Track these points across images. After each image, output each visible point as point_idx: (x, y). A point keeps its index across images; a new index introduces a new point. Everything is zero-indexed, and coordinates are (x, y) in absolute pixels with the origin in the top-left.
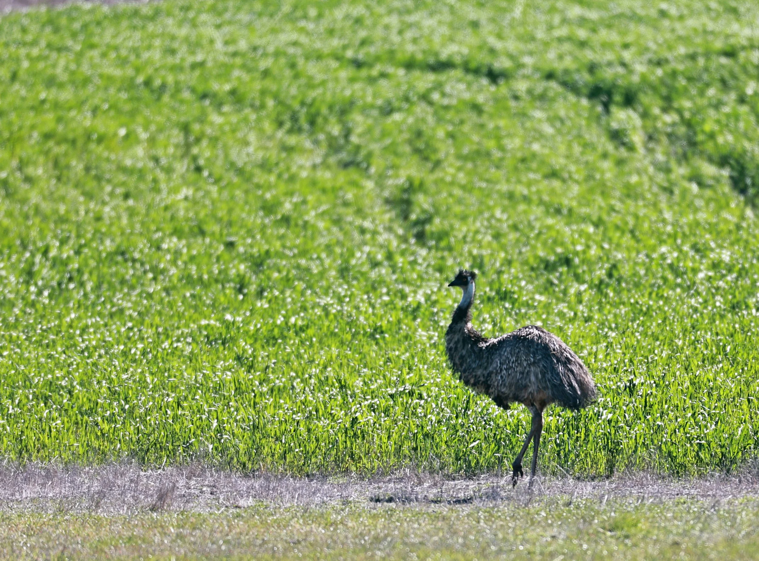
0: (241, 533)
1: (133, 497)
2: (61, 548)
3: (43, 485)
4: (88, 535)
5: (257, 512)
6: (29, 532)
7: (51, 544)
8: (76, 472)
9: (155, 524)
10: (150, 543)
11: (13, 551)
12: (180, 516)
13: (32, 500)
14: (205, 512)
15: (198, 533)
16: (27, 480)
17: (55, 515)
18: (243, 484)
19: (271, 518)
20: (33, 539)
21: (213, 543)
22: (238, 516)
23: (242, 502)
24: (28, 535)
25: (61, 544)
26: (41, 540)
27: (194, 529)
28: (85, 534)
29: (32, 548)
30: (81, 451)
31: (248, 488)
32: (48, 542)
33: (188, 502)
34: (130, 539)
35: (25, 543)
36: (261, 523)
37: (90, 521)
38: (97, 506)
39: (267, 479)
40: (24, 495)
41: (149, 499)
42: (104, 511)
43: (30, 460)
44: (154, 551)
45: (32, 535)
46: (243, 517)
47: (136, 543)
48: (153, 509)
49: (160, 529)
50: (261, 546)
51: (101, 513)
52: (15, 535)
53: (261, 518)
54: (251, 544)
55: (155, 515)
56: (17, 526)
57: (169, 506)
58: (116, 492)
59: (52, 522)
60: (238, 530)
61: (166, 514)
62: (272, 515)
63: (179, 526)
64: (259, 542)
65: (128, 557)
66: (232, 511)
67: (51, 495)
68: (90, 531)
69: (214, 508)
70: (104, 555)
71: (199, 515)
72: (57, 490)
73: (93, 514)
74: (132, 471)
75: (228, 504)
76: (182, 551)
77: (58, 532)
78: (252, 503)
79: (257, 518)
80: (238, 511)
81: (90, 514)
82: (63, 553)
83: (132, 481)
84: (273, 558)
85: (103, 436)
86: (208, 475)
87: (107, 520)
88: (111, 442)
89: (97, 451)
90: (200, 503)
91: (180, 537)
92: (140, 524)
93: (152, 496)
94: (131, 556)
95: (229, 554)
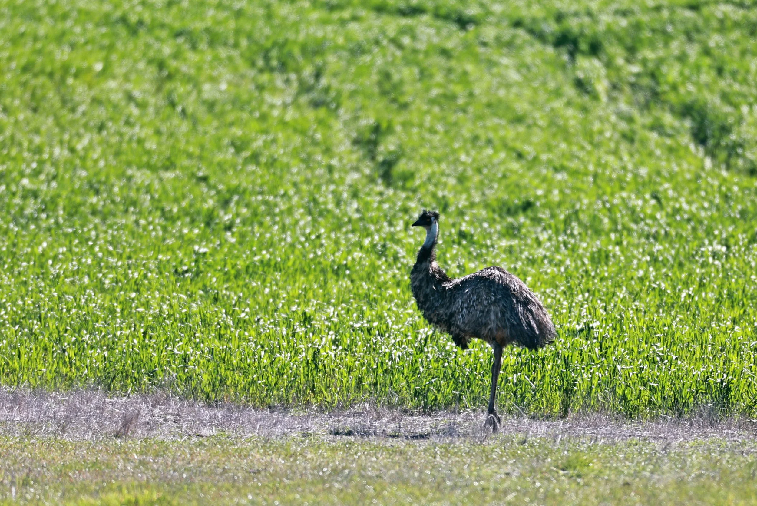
0: (202, 462)
1: (98, 422)
2: (26, 471)
3: (11, 409)
4: (53, 459)
5: (219, 441)
7: (16, 466)
8: (43, 397)
9: (118, 450)
10: (113, 469)
12: (144, 443)
14: (168, 439)
15: (160, 460)
17: (22, 438)
18: (207, 414)
19: (232, 447)
21: (175, 471)
22: (201, 444)
23: (204, 431)
25: (26, 467)
27: (157, 455)
28: (50, 457)
30: (49, 376)
31: (211, 417)
32: (14, 464)
33: (151, 429)
34: (94, 464)
36: (223, 452)
37: (56, 445)
38: (63, 430)
39: (230, 409)
41: (114, 425)
42: (69, 436)
44: (117, 476)
46: (205, 446)
47: (100, 467)
48: (117, 435)
49: (123, 455)
50: (221, 474)
51: (66, 438)
53: (222, 446)
54: (212, 472)
55: (119, 441)
57: (133, 432)
58: (82, 418)
59: (18, 445)
60: (200, 458)
61: (130, 441)
62: (234, 444)
63: (141, 453)
64: (220, 470)
65: (92, 481)
66: (195, 439)
67: (18, 418)
68: (55, 454)
69: (177, 436)
70: (68, 478)
71: (163, 442)
72: (24, 414)
73: (59, 438)
74: (98, 398)
75: (191, 433)
76: (145, 478)
77: (23, 455)
78: (214, 432)
79: (219, 446)
80: (201, 439)
81: (56, 438)
82: (28, 475)
83: (97, 408)
84: (233, 486)
85: (71, 363)
86: (172, 403)
87: (72, 444)
88: (78, 369)
89: (64, 377)
90: (163, 431)
91: (143, 463)
92: (104, 450)
93: (117, 422)
94: (95, 481)
95: (190, 481)
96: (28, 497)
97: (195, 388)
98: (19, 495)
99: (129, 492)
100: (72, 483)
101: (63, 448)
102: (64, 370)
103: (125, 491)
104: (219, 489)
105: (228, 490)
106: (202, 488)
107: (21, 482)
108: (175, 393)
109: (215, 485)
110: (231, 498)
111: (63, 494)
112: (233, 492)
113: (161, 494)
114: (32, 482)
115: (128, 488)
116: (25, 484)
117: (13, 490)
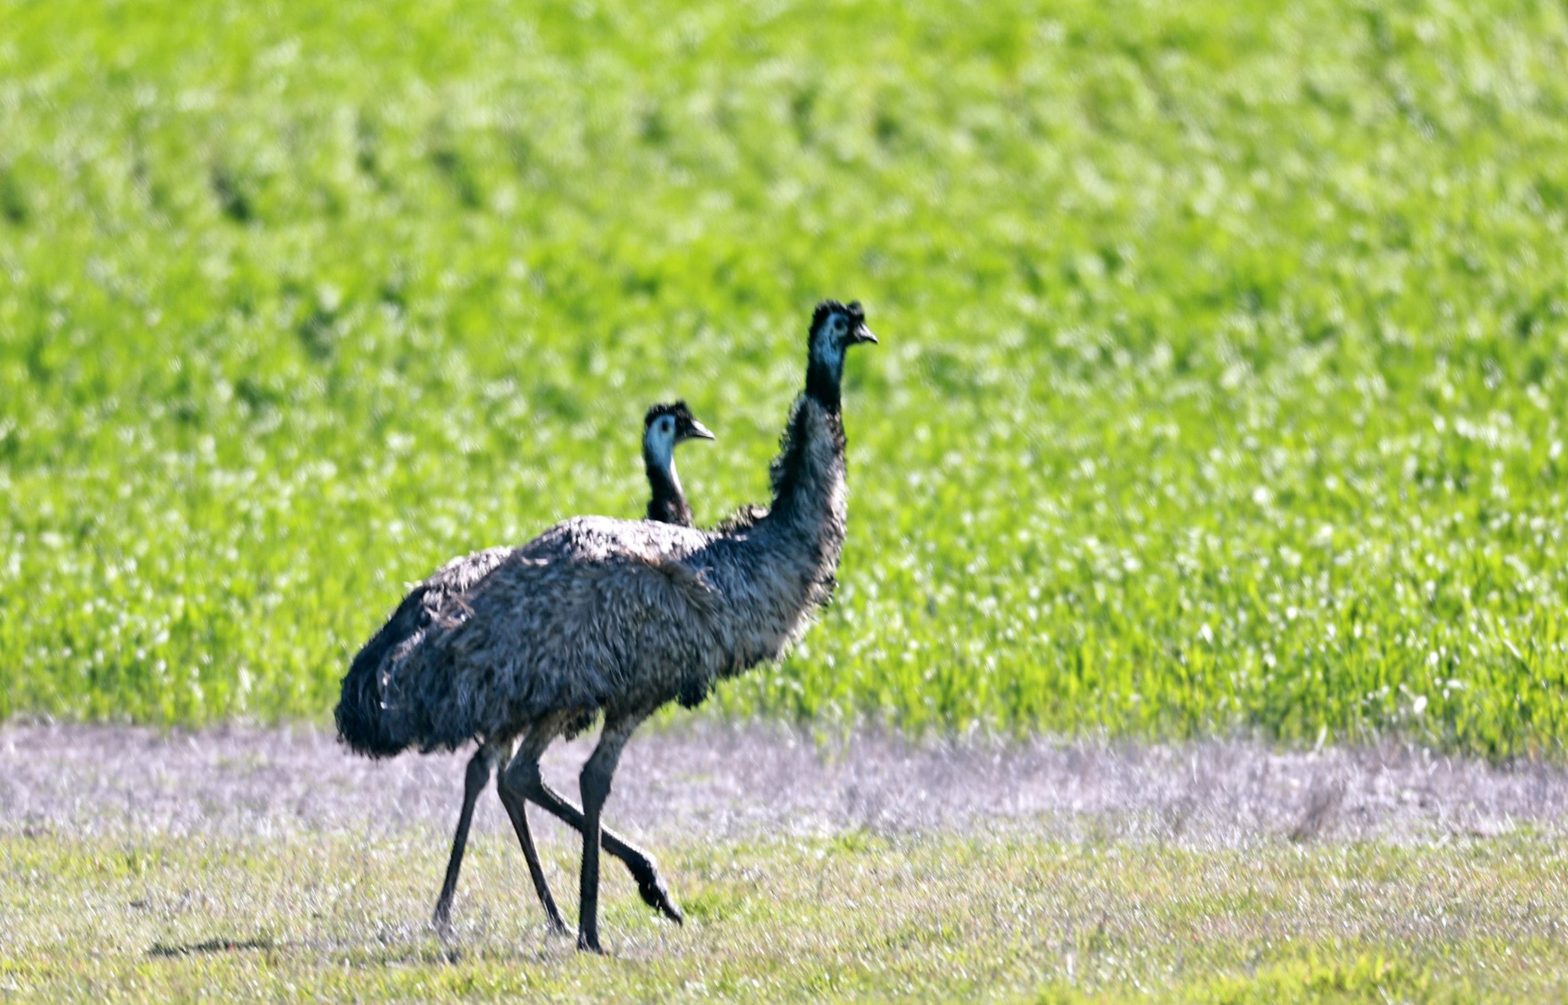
0: (1483, 892)
1: (1254, 811)
2: (1098, 918)
3: (1063, 783)
4: (1157, 891)
5: (1519, 846)
6: (1031, 883)
7: (1076, 910)
8: (1132, 756)
9: (1301, 871)
10: (1290, 910)
11: (996, 924)
12: (1355, 854)
13: (1038, 815)
14: (1407, 845)
15: (1391, 889)
16: (1027, 773)
17: (1086, 848)
18: (1489, 785)
19: (1548, 859)
20: (1040, 898)
21: (1423, 912)
22: (1479, 854)
23: (1487, 825)
24: (1027, 890)
25: (1097, 909)
26: (1055, 901)
27: (1384, 880)
28: (1148, 888)
29: (1038, 916)
30: (1144, 712)
31: (1500, 794)
32: (1070, 904)
33: (1371, 822)
34: (1245, 901)
35: (1023, 907)
36: (1528, 869)
37: (1162, 861)
38: (1178, 828)
39: (1541, 775)
40: (1022, 804)
41: (1289, 816)
42: (1191, 840)
43: (1034, 728)
44: (1297, 927)
45: (1036, 891)
46: (1487, 857)
47: (1258, 909)
48: (1297, 836)
49: (1308, 880)
50: (1525, 918)
51: (1185, 845)
52: (1001, 891)
53: (1525, 857)
54: (1504, 915)
55: (1299, 849)
56: (1003, 869)
57: (1330, 830)
58: (1219, 799)
59: (1079, 863)
60: (1477, 885)
61: (1324, 849)
62: (1551, 852)
63: (1350, 875)
64: (1520, 911)
65: (1240, 939)
66: (1465, 843)
67: (1077, 805)
68: (1160, 881)
69: (1427, 836)
70: (1189, 934)
71: (1395, 849)
72: (1092, 794)
73: (1168, 846)
74: (1250, 756)
75: (1457, 828)
76: (1357, 928)
77: (1091, 884)
78: (1510, 825)
79: (1518, 857)
80: (1478, 842)
81: (1161, 847)
82: (1101, 929)
83: (1252, 776)
84: (1551, 943)
85: (1192, 679)
86: (1416, 765)
87: (1196, 859)
88: (1209, 693)
89: (1179, 711)
90: (1395, 825)
91: (1353, 896)
92: (1267, 869)
93: (1295, 810)
94: (1247, 937)
95: (1455, 935)
96: (1105, 976)
97: (1466, 734)
98: (1083, 971)
99: (1324, 963)
100: (1197, 943)
101: (1177, 865)
102: (1176, 695)
103: (1315, 960)
104: (1520, 951)
105: (1538, 952)
106: (1482, 948)
107: (1087, 943)
108: (1422, 743)
109: (1511, 943)
110: (1547, 971)
111: (1180, 968)
112: (1551, 956)
113: (1391, 966)
114: (1109, 944)
115: (1320, 954)
116: (1095, 946)
117: (1070, 959)
